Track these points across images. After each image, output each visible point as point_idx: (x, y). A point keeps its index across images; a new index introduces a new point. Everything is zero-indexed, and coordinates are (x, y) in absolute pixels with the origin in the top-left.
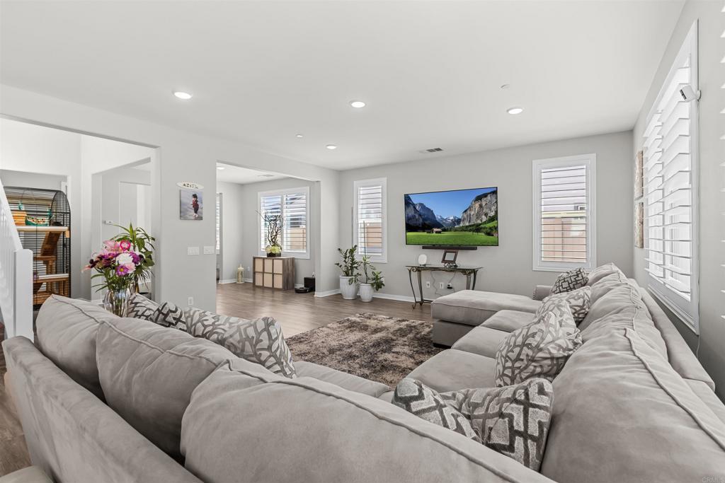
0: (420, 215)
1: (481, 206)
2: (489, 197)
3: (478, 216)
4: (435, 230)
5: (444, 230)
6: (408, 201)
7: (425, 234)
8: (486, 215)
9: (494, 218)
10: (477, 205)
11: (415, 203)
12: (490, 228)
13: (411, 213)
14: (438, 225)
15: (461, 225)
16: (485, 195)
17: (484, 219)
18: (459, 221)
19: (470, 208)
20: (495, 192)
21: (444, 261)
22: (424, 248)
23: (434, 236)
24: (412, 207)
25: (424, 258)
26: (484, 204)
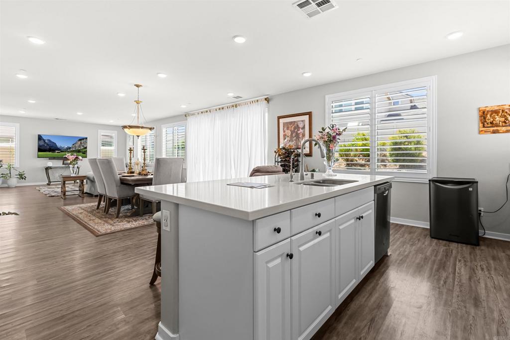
0: (48, 145)
1: (81, 143)
2: (85, 140)
3: (79, 146)
4: (56, 151)
5: (62, 152)
6: (40, 138)
7: (51, 153)
8: (83, 146)
9: (86, 148)
10: (79, 142)
11: (45, 139)
12: (85, 151)
13: (42, 143)
14: (58, 149)
15: (71, 150)
16: (83, 139)
17: (82, 148)
18: (70, 148)
19: (76, 143)
20: (87, 138)
21: (63, 164)
22: (49, 159)
23: (56, 154)
24: (42, 141)
25: (50, 163)
26: (82, 142)
